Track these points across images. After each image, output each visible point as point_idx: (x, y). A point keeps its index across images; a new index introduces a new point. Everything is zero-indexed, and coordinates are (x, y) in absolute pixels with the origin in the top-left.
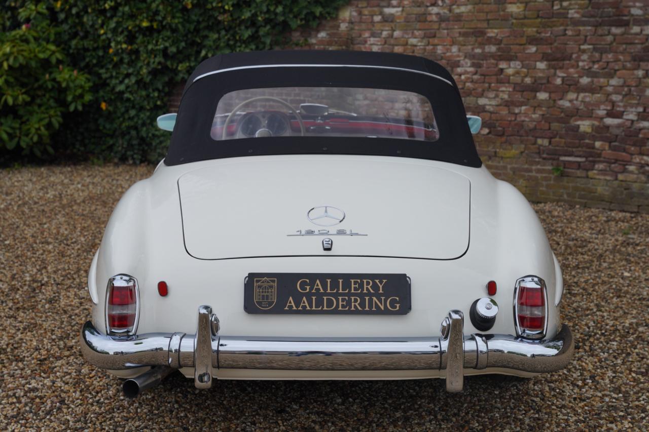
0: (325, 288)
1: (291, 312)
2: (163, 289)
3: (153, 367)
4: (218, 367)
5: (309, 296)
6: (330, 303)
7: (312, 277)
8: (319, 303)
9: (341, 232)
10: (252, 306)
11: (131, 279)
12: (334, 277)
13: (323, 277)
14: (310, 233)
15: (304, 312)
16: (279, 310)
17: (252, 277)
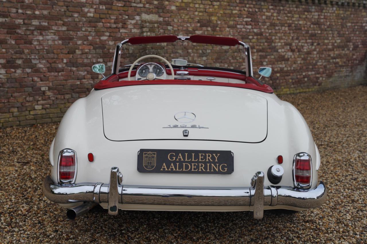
0: (184, 158)
1: (164, 172)
2: (91, 157)
3: (85, 202)
4: (122, 203)
5: (175, 163)
6: (187, 167)
7: (177, 152)
8: (181, 167)
9: (193, 127)
10: (142, 168)
11: (73, 151)
12: (190, 152)
13: (183, 152)
14: (176, 126)
15: (172, 172)
16: (157, 170)
17: (142, 151)
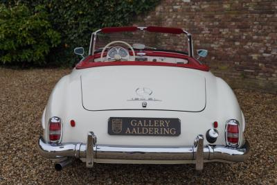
0: (143, 124)
1: (128, 134)
2: (73, 123)
3: (68, 157)
4: (96, 158)
5: (136, 127)
6: (145, 131)
7: (138, 119)
8: (141, 130)
9: (150, 99)
10: (111, 132)
11: (59, 119)
12: (147, 119)
13: (142, 119)
14: (137, 99)
15: (134, 134)
16: (123, 133)
17: (111, 119)
